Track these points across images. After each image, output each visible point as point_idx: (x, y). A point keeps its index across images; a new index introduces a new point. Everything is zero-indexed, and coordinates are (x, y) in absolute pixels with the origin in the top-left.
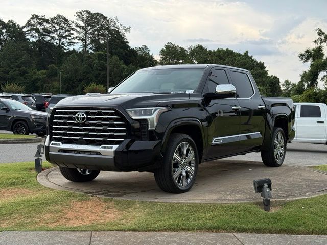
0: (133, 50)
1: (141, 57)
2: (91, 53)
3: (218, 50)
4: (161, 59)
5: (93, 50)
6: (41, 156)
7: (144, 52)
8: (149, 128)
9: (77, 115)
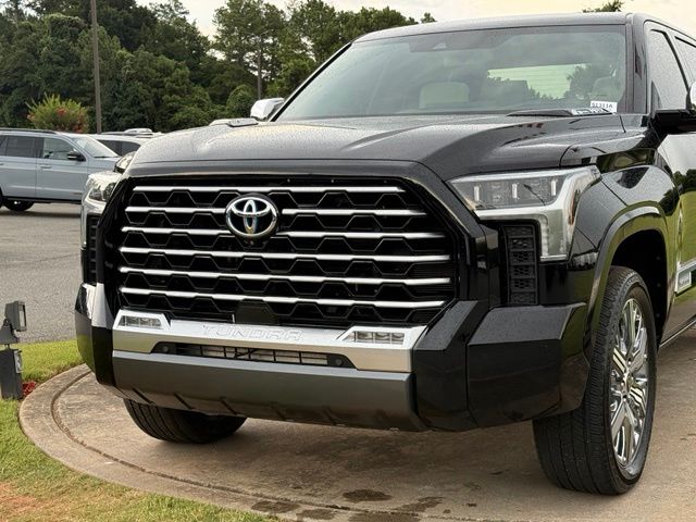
0: (143, 11)
1: (166, 28)
2: (31, 18)
3: (364, 12)
4: (219, 35)
5: (38, 10)
6: (17, 340)
7: (174, 15)
8: (545, 256)
9: (232, 207)
